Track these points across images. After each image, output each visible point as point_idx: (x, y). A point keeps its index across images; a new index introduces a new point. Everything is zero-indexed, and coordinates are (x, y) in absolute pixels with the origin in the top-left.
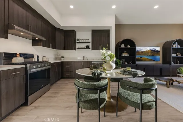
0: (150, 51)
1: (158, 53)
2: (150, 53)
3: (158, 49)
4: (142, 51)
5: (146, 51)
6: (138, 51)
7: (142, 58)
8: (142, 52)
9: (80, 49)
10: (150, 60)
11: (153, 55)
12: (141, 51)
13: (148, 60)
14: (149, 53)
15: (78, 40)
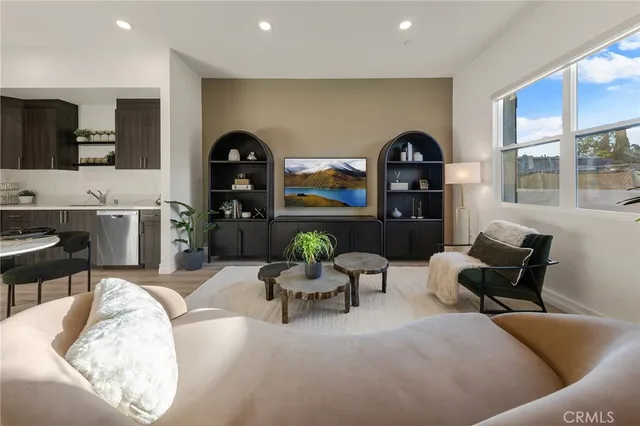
0: (332, 172)
1: (359, 180)
2: (331, 180)
3: (360, 165)
4: (304, 171)
5: (320, 173)
6: (290, 172)
7: (303, 195)
8: (306, 176)
9: (94, 164)
10: (333, 204)
11: (343, 188)
12: (300, 173)
13: (325, 203)
14: (327, 179)
15: (87, 134)
